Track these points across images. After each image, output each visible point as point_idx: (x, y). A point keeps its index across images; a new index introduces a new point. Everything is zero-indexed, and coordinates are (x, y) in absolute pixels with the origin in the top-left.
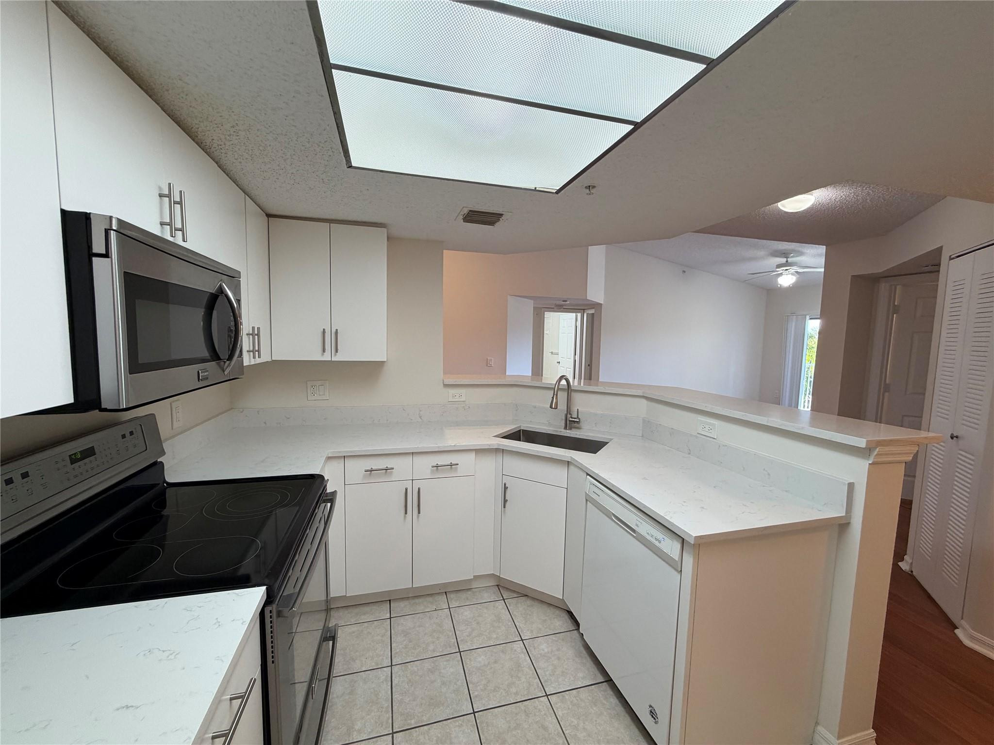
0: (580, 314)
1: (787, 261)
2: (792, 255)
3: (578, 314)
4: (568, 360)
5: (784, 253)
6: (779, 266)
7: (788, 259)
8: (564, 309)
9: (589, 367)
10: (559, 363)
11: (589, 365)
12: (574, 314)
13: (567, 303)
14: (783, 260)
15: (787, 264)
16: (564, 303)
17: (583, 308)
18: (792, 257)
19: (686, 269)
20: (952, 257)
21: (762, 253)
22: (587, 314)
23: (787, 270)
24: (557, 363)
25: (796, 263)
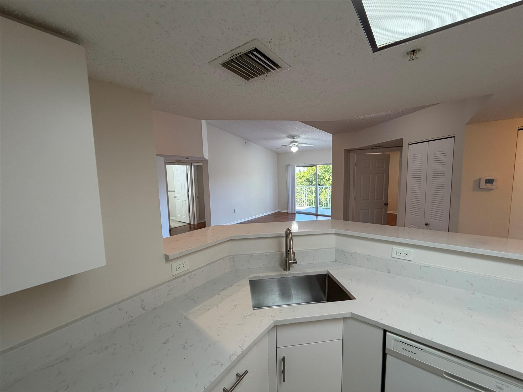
0: (189, 166)
1: (294, 140)
2: (296, 137)
3: (188, 166)
4: (183, 195)
5: (293, 136)
6: (291, 142)
7: (295, 139)
8: (182, 163)
9: (198, 198)
10: (176, 197)
11: (198, 197)
12: (185, 166)
13: (188, 159)
14: (292, 140)
15: (294, 142)
16: (187, 159)
17: (191, 162)
18: (296, 138)
19: (247, 141)
20: (410, 143)
21: (285, 135)
22: (194, 166)
23: (294, 144)
24: (175, 197)
25: (298, 141)
